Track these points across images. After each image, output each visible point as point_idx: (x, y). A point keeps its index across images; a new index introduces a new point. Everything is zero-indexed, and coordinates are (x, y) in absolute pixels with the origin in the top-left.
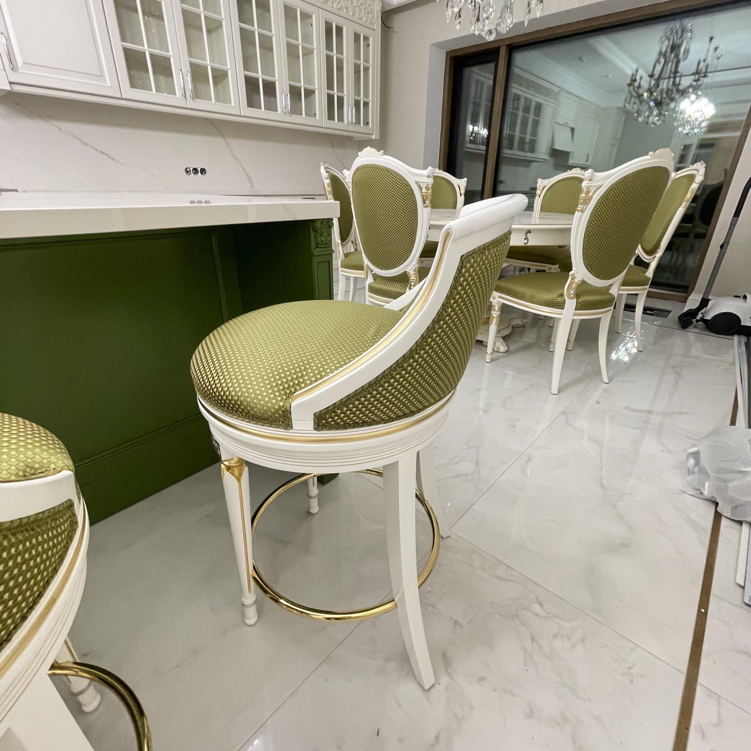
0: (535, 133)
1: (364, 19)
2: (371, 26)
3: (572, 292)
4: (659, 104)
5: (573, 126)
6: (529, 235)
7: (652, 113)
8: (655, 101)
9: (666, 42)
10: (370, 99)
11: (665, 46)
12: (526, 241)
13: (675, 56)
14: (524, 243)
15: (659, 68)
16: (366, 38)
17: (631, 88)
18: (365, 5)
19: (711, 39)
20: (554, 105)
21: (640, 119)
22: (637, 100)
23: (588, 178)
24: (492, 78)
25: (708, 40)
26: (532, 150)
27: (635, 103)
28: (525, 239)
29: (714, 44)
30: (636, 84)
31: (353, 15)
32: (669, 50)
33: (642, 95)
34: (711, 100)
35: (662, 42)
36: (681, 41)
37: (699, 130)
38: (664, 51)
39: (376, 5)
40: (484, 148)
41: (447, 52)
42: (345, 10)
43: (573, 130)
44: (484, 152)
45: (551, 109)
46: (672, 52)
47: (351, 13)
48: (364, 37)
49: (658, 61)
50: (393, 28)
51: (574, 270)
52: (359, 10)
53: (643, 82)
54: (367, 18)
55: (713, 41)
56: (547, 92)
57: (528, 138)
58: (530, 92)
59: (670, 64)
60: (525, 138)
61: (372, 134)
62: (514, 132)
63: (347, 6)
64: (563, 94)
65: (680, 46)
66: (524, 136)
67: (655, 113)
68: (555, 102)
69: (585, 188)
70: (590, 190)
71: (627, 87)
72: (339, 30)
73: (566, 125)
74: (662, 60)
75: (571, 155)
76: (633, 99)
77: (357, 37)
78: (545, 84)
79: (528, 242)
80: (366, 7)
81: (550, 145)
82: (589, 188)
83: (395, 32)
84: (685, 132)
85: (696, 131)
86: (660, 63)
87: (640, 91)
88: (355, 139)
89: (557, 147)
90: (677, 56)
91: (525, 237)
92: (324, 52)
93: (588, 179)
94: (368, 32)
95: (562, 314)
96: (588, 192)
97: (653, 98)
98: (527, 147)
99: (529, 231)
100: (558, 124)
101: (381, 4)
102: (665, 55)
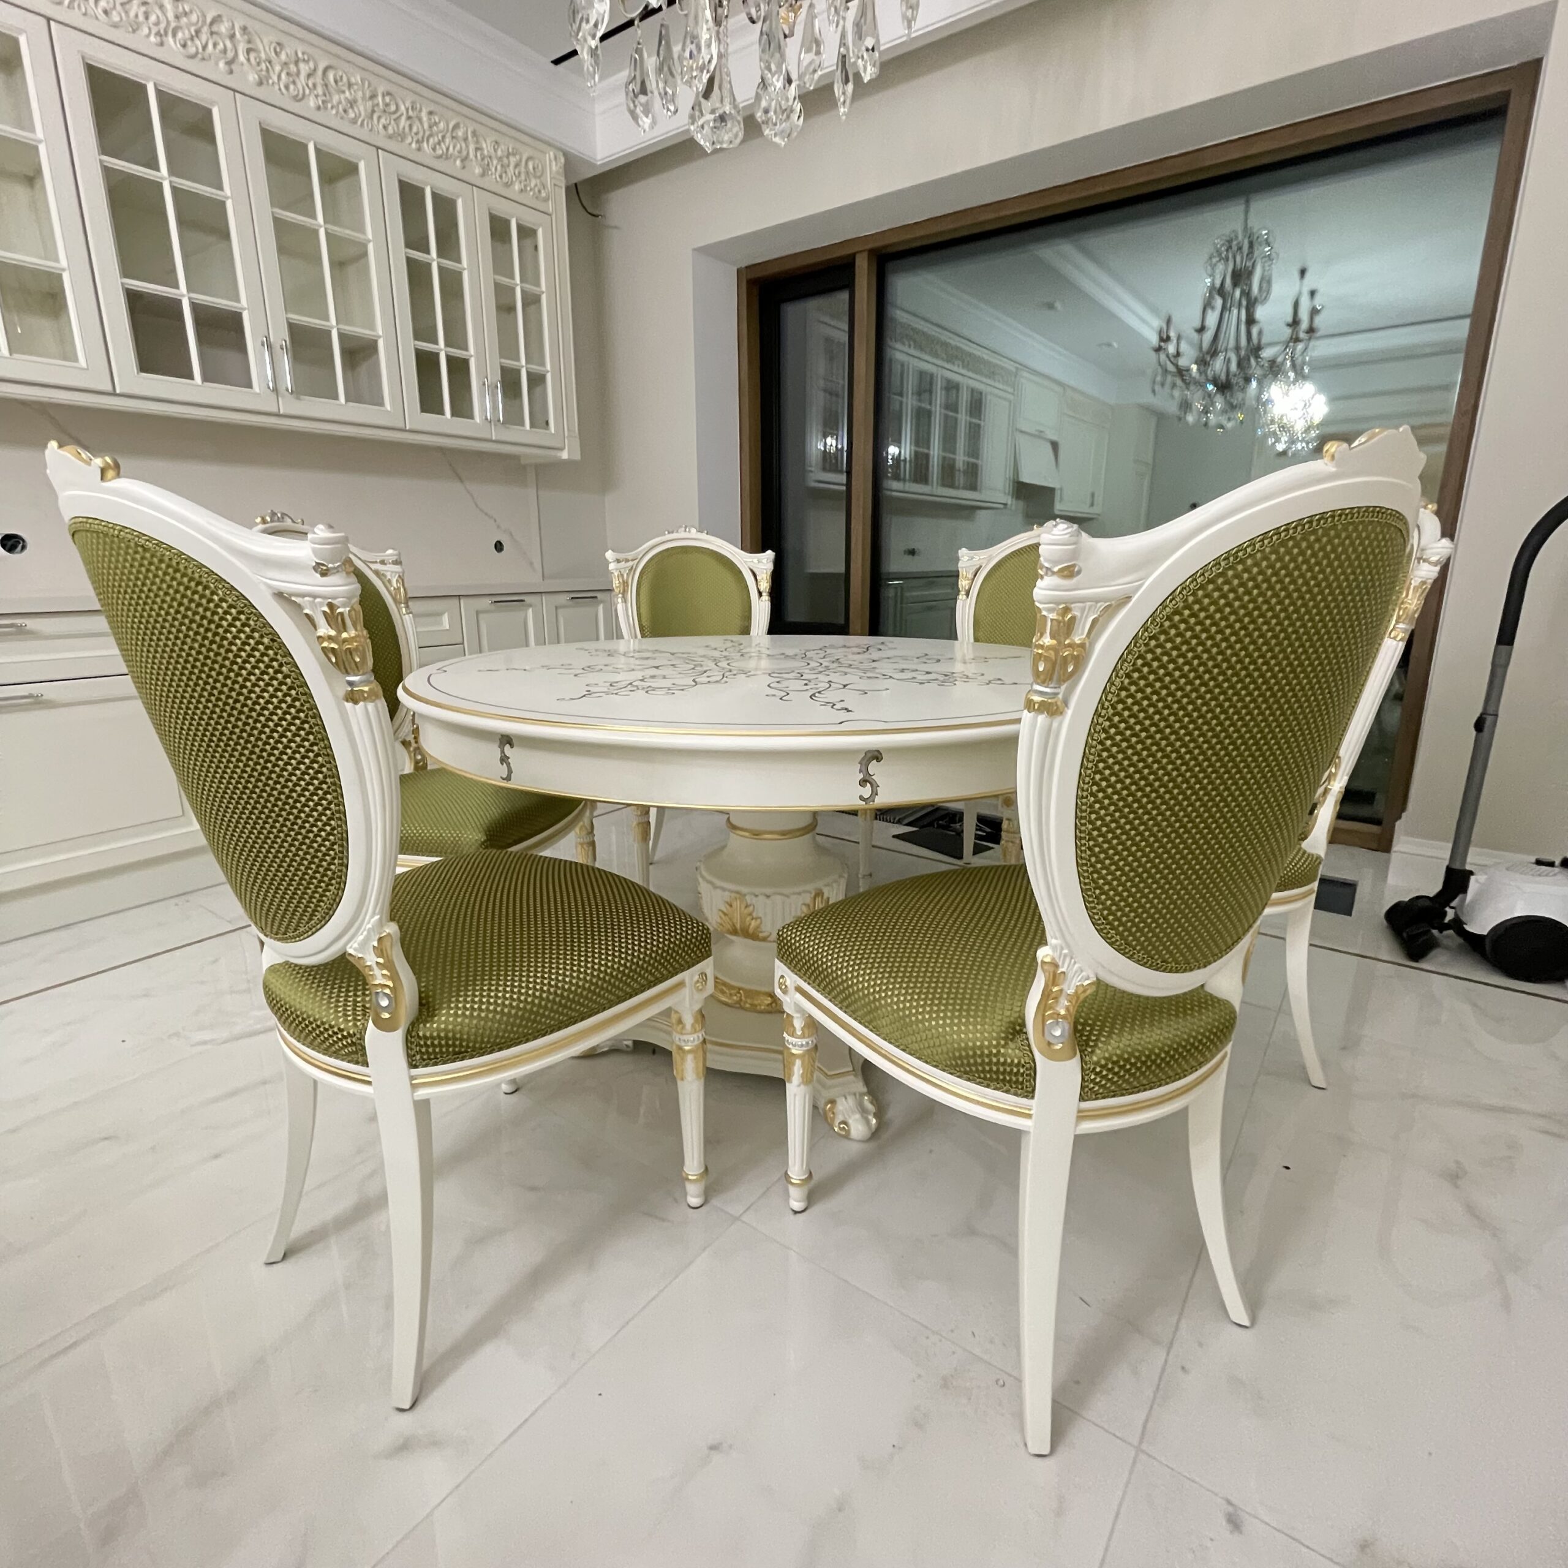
0: (974, 450)
1: (517, 187)
2: (540, 206)
3: (1058, 1033)
4: (1224, 387)
5: (1054, 438)
6: (873, 767)
7: (1213, 404)
8: (1215, 381)
9: (1221, 267)
10: (548, 367)
11: (1222, 272)
12: (867, 791)
13: (1243, 293)
14: (861, 798)
15: (1212, 319)
16: (527, 233)
17: (1163, 357)
18: (518, 157)
19: (1303, 272)
20: (1011, 397)
21: (1190, 418)
22: (1179, 382)
23: (1056, 563)
24: (846, 328)
25: (1297, 275)
26: (973, 487)
27: (1174, 386)
28: (863, 782)
29: (1310, 282)
30: (1171, 348)
31: (483, 175)
32: (1228, 281)
33: (1188, 370)
34: (1322, 388)
35: (1213, 267)
36: (1249, 264)
37: (1304, 445)
38: (1218, 283)
39: (550, 161)
40: (843, 478)
41: (738, 271)
42: (458, 162)
43: (1055, 446)
44: (844, 488)
45: (1006, 404)
46: (1235, 284)
47: (478, 170)
48: (520, 228)
49: (1207, 305)
50: (603, 216)
51: (1054, 948)
52: (499, 167)
53: (1184, 346)
54: (525, 186)
55: (1308, 275)
56: (993, 371)
57: (961, 459)
58: (955, 369)
59: (1235, 311)
60: (954, 460)
61: (562, 449)
62: (929, 448)
63: (464, 153)
64: (1025, 374)
65: (1250, 273)
66: (952, 456)
67: (1219, 406)
68: (1010, 390)
69: (1050, 610)
70: (1073, 618)
71: (1153, 354)
72: (445, 207)
73: (1039, 435)
74: (1218, 302)
75: (1058, 494)
76: (1169, 379)
77: (499, 229)
78: (985, 355)
79: (874, 793)
80: (521, 160)
81: (1010, 474)
82: (1067, 610)
83: (616, 227)
84: (1280, 447)
85: (1299, 446)
86: (1213, 308)
87: (1182, 362)
88: (523, 462)
89: (1026, 478)
90: (1247, 294)
91: (861, 776)
92: (399, 253)
93: (1056, 569)
94: (530, 218)
95: (1029, 1116)
96: (1065, 627)
97: (1210, 373)
98: (961, 479)
99: (876, 755)
100: (1022, 432)
101: (563, 160)
102: (1221, 291)
